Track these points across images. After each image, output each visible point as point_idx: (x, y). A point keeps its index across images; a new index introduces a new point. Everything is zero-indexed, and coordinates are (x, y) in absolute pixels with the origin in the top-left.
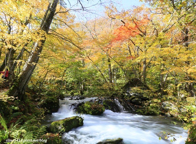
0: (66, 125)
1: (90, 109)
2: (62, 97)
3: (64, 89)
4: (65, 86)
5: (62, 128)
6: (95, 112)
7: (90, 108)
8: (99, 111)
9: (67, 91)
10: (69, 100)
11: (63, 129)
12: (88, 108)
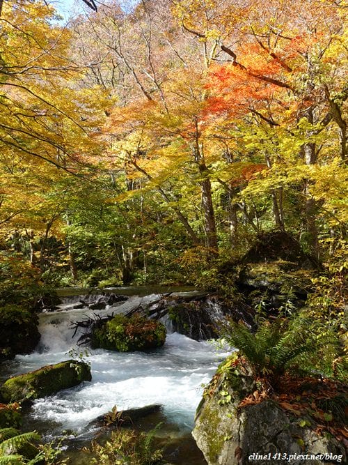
0: (40, 384)
1: (122, 336)
2: (53, 301)
3: (67, 268)
4: (68, 258)
5: (30, 390)
6: (138, 343)
7: (124, 333)
8: (147, 341)
9: (79, 272)
10: (75, 307)
11: (32, 393)
12: (118, 335)
